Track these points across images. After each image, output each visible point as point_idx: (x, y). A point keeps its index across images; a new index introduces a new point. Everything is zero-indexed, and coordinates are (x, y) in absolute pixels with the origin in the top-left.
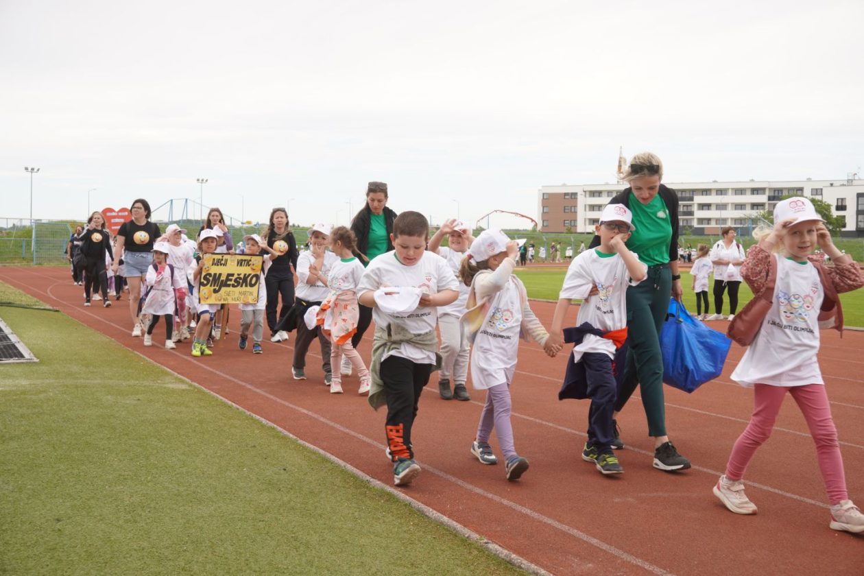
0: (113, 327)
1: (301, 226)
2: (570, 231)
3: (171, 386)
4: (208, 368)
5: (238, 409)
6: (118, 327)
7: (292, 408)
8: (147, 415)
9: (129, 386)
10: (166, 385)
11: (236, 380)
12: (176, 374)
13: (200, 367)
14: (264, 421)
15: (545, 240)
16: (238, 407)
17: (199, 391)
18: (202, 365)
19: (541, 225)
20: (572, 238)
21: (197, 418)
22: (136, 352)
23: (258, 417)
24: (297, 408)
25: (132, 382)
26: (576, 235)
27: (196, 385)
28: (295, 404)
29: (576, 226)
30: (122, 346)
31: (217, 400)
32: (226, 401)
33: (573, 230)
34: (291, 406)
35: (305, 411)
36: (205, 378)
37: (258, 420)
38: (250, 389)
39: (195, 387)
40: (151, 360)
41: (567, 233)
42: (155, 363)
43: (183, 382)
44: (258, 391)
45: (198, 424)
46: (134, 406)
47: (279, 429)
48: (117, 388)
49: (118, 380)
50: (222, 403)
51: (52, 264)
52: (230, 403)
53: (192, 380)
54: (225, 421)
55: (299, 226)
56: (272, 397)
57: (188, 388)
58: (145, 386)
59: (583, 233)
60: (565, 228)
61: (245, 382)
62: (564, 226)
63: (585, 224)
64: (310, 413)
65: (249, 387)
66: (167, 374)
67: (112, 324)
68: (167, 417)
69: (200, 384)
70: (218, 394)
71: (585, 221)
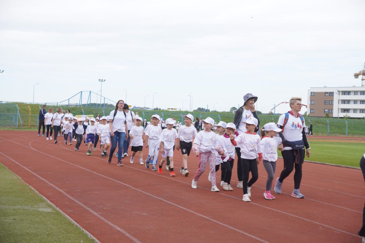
0: (24, 169)
1: (162, 109)
2: (327, 116)
3: (41, 210)
4: (71, 198)
5: (77, 226)
6: (28, 170)
7: (112, 226)
8: (15, 230)
9: (14, 209)
10: (38, 209)
11: (84, 206)
12: (49, 201)
13: (66, 196)
14: (90, 235)
15: (310, 121)
16: (78, 224)
17: (58, 213)
18: (68, 195)
19: (310, 112)
20: (328, 120)
21: (47, 233)
22: (30, 187)
23: (87, 232)
24: (115, 226)
25: (18, 207)
26: (331, 119)
27: (58, 209)
28: (115, 224)
29: (333, 113)
30: (24, 182)
31: (66, 220)
32: (72, 220)
33: (330, 115)
34: (112, 225)
35: (119, 229)
36: (66, 204)
37: (86, 234)
38: (91, 213)
39: (56, 211)
40: (38, 192)
41: (325, 117)
42: (39, 194)
43: (50, 206)
44: (95, 214)
45: (45, 237)
46: (9, 224)
47: (97, 240)
48: (4, 211)
49: (9, 205)
50: (69, 221)
51: (6, 129)
52: (74, 222)
53: (57, 206)
54: (65, 234)
55: (160, 109)
56: (102, 218)
57: (51, 211)
58: (24, 210)
59: (337, 118)
60: (325, 114)
61: (90, 208)
62: (324, 113)
63: (338, 112)
64: (122, 230)
65: (91, 211)
66: (42, 201)
67: (25, 168)
68: (28, 231)
69: (61, 209)
70: (68, 215)
71: (338, 110)
